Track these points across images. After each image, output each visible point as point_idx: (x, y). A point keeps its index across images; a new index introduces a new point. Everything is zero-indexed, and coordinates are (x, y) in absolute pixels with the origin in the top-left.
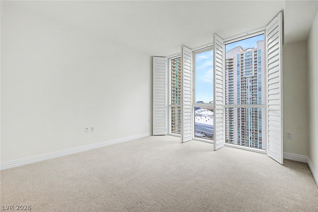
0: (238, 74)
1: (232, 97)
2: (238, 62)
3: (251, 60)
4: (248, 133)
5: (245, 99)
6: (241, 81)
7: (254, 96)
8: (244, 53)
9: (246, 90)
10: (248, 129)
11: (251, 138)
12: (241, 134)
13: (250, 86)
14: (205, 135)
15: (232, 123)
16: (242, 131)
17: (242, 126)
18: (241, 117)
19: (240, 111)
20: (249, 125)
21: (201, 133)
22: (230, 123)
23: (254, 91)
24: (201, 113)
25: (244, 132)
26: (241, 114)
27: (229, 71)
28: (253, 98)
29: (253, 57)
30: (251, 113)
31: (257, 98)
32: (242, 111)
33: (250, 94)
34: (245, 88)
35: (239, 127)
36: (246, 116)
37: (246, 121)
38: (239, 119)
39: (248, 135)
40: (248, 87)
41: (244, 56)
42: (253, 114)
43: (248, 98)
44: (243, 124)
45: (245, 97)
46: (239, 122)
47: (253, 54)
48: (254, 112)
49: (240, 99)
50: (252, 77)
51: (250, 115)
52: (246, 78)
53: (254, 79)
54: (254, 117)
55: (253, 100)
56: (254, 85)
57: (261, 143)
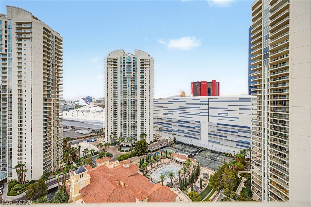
0: (121, 74)
1: (117, 94)
2: (121, 63)
3: (131, 64)
4: (128, 124)
5: (126, 96)
6: (124, 81)
7: (132, 94)
8: (126, 56)
9: (127, 88)
10: (128, 121)
11: (130, 128)
12: (123, 126)
13: (130, 85)
14: (92, 131)
15: (116, 117)
16: (124, 123)
17: (124, 119)
18: (123, 111)
19: (123, 106)
20: (129, 117)
21: (88, 129)
22: (115, 117)
23: (133, 89)
24: (89, 109)
25: (125, 123)
26: (123, 108)
27: (114, 70)
28: (132, 95)
29: (132, 61)
30: (131, 107)
31: (134, 95)
32: (124, 106)
33: (130, 92)
34: (126, 86)
35: (121, 120)
36: (127, 110)
37: (127, 114)
38: (121, 113)
39: (128, 126)
40: (128, 86)
41: (126, 59)
42: (132, 108)
43: (128, 95)
44: (125, 117)
45: (126, 94)
46: (121, 115)
47: (132, 59)
48: (133, 107)
49: (123, 95)
50: (132, 78)
51: (130, 109)
52: (127, 78)
53: (132, 79)
54: (133, 111)
55: (132, 97)
56: (132, 84)
57: (136, 131)
